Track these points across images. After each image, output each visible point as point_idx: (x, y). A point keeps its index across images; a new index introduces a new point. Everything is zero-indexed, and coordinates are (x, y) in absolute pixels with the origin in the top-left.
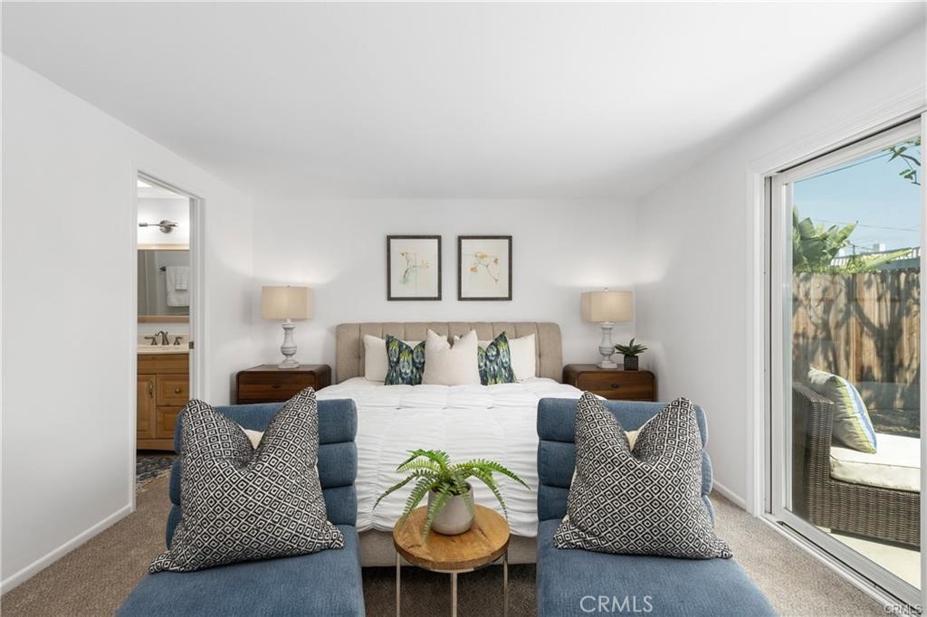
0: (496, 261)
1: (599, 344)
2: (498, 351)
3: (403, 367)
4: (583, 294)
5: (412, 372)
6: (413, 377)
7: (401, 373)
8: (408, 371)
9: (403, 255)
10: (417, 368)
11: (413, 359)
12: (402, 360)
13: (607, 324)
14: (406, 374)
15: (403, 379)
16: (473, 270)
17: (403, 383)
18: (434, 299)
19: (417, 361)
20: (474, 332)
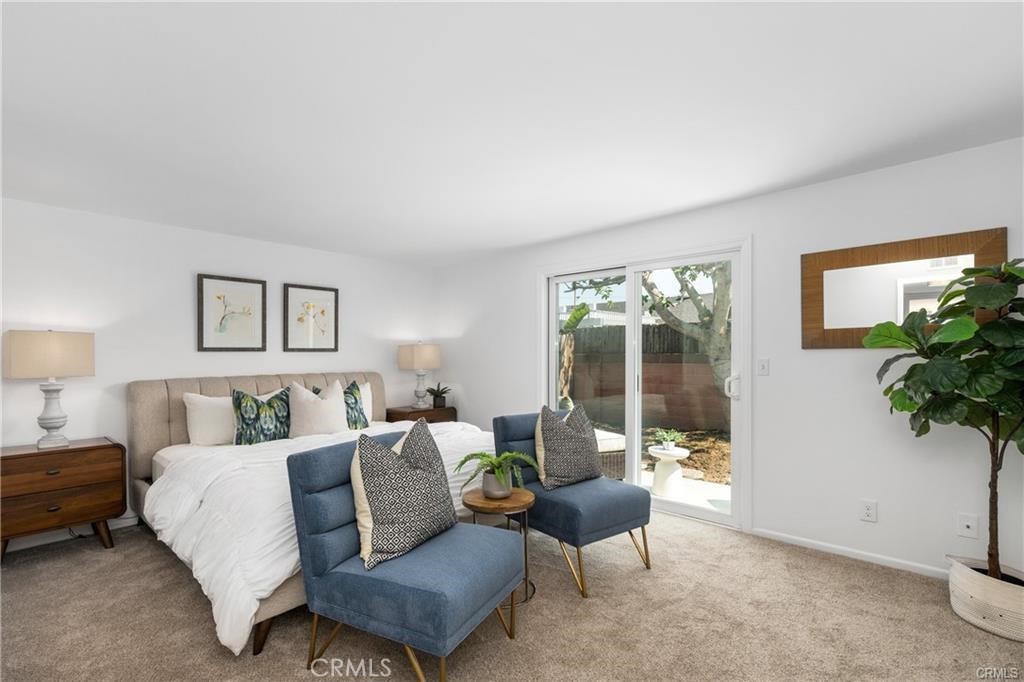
0: (323, 312)
1: (414, 388)
2: (355, 399)
3: (265, 423)
4: (399, 346)
5: (276, 427)
6: (277, 432)
7: (263, 430)
8: (272, 427)
9: (219, 298)
10: (281, 423)
11: (276, 413)
12: (262, 415)
13: (422, 372)
14: (269, 429)
15: (265, 435)
16: (300, 319)
17: (266, 440)
18: (258, 350)
19: (280, 415)
20: (338, 381)
